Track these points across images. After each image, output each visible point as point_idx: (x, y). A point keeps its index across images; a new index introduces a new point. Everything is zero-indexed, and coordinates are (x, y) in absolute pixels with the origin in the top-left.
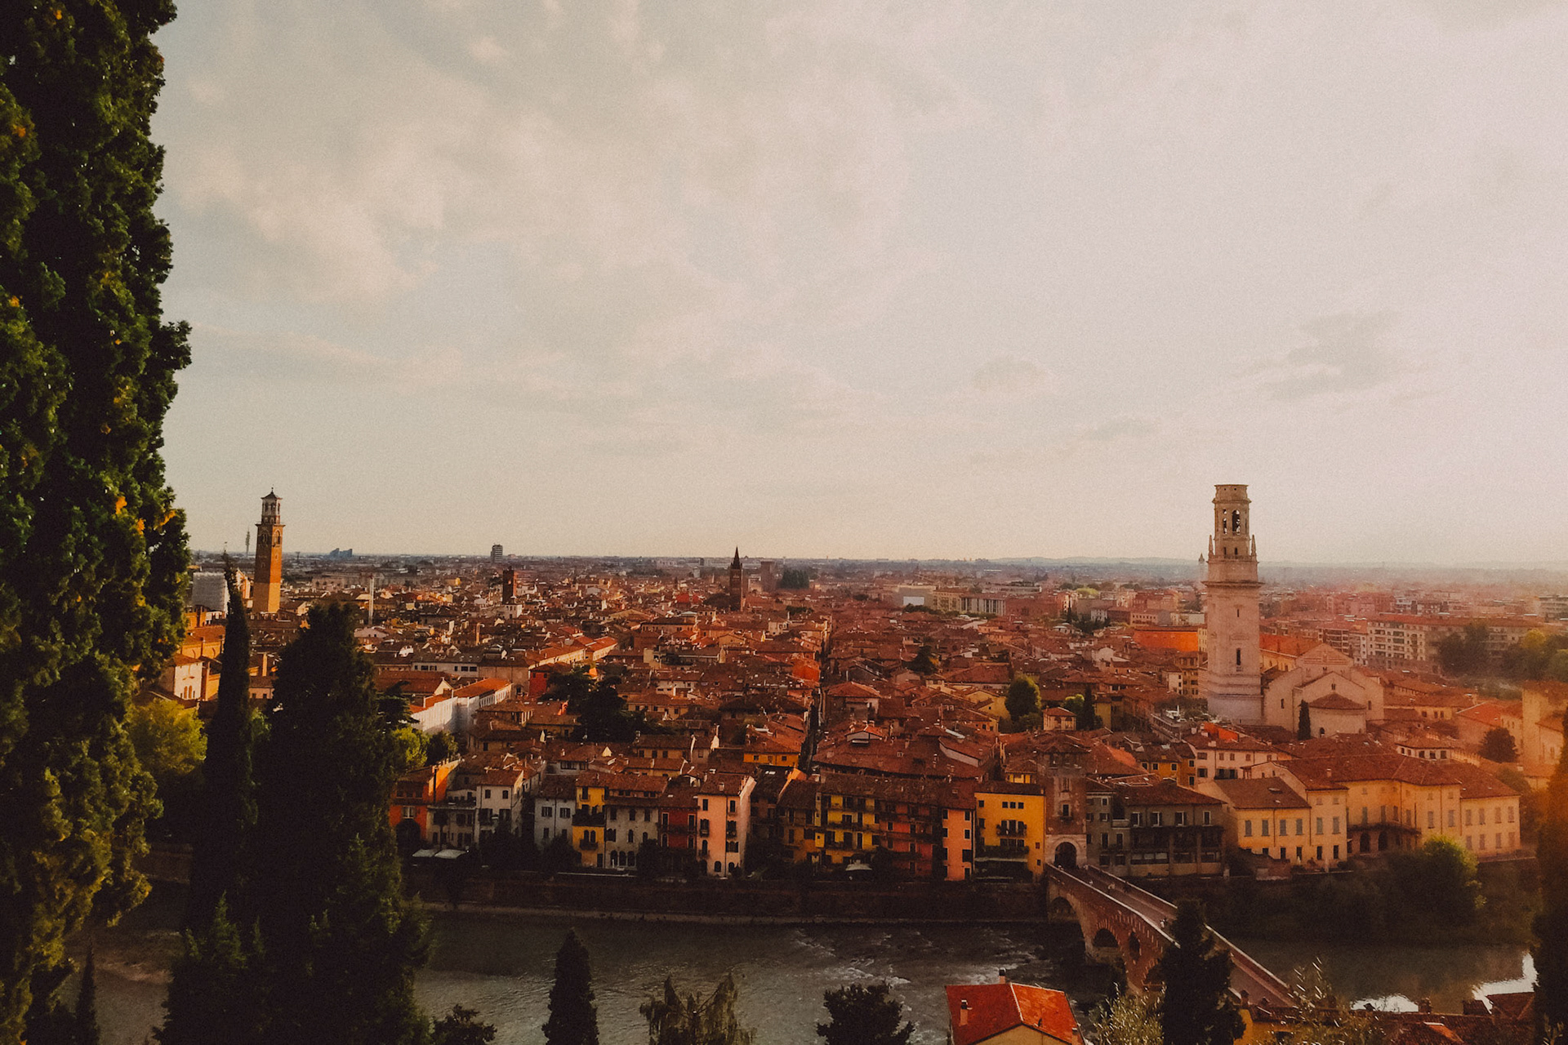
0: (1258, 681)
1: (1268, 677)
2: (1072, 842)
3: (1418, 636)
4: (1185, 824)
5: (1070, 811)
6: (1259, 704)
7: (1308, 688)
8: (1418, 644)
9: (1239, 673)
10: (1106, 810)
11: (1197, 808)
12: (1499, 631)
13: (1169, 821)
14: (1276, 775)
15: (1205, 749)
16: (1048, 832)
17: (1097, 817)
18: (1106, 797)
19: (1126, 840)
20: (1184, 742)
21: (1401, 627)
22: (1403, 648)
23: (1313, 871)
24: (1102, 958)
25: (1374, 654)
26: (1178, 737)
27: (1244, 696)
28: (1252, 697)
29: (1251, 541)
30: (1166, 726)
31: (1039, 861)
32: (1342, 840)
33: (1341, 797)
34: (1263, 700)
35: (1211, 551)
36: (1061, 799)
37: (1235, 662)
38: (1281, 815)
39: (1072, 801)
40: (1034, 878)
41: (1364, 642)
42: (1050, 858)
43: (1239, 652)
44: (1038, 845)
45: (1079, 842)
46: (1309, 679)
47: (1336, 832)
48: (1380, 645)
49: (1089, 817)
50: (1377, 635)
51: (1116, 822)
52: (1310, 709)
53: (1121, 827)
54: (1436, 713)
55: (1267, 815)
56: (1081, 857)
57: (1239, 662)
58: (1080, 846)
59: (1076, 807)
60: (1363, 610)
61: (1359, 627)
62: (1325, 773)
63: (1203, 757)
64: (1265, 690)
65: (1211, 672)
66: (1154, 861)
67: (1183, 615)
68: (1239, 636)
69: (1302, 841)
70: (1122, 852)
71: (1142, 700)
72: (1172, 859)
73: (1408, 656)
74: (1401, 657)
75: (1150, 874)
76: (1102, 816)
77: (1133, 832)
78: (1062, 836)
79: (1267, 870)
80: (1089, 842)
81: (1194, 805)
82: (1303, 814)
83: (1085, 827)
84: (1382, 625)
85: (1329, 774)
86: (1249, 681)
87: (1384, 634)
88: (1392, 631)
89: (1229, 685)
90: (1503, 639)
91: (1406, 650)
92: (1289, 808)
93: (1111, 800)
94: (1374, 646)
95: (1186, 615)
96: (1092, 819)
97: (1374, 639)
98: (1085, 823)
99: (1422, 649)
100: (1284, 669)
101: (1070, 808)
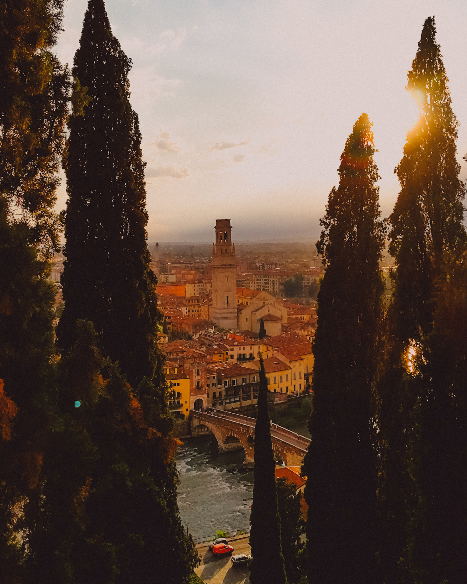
0: (236, 310)
1: (240, 308)
2: (201, 398)
3: (275, 281)
4: (246, 383)
5: (200, 384)
6: (236, 321)
7: (258, 313)
8: (275, 284)
9: (228, 307)
10: (215, 381)
11: (251, 376)
12: (307, 276)
13: (240, 383)
14: (274, 356)
15: (232, 346)
16: (191, 395)
17: (211, 385)
18: (214, 376)
19: (223, 394)
20: (221, 343)
21: (267, 277)
22: (269, 286)
23: (293, 396)
24: (228, 449)
25: (256, 289)
26: (217, 341)
27: (230, 318)
28: (233, 318)
29: (232, 246)
30: (210, 337)
31: (187, 409)
32: (303, 382)
33: (302, 362)
34: (238, 319)
35: (214, 251)
36: (196, 379)
37: (226, 302)
38: (280, 373)
39: (201, 379)
40: (185, 417)
41: (252, 285)
42: (192, 407)
43: (227, 297)
44: (186, 402)
45: (204, 398)
46: (257, 308)
47: (301, 378)
48: (258, 286)
49: (208, 386)
50: (257, 281)
51: (219, 386)
52: (264, 322)
53: (220, 389)
54: (301, 317)
55: (275, 374)
56: (205, 405)
57: (228, 302)
58: (205, 400)
59: (203, 382)
60: (242, 268)
61: (249, 278)
62: (293, 353)
63: (232, 350)
64: (239, 314)
65: (215, 308)
66: (235, 402)
67: (166, 276)
68: (228, 290)
69: (288, 384)
70: (222, 400)
71: (184, 323)
72: (241, 400)
73: (271, 290)
74: (267, 290)
75: (233, 408)
76: (213, 384)
77: (226, 390)
78: (197, 396)
79: (278, 399)
80: (208, 397)
81: (249, 374)
82: (288, 372)
83: (206, 391)
84: (259, 276)
85: (295, 353)
86: (232, 310)
87: (260, 280)
88: (264, 279)
89: (224, 313)
90: (308, 280)
91: (270, 287)
92: (283, 370)
93: (217, 377)
94: (256, 286)
95: (167, 275)
96: (209, 387)
97: (256, 283)
98: (206, 389)
99: (276, 286)
100: (246, 304)
101: (200, 382)
